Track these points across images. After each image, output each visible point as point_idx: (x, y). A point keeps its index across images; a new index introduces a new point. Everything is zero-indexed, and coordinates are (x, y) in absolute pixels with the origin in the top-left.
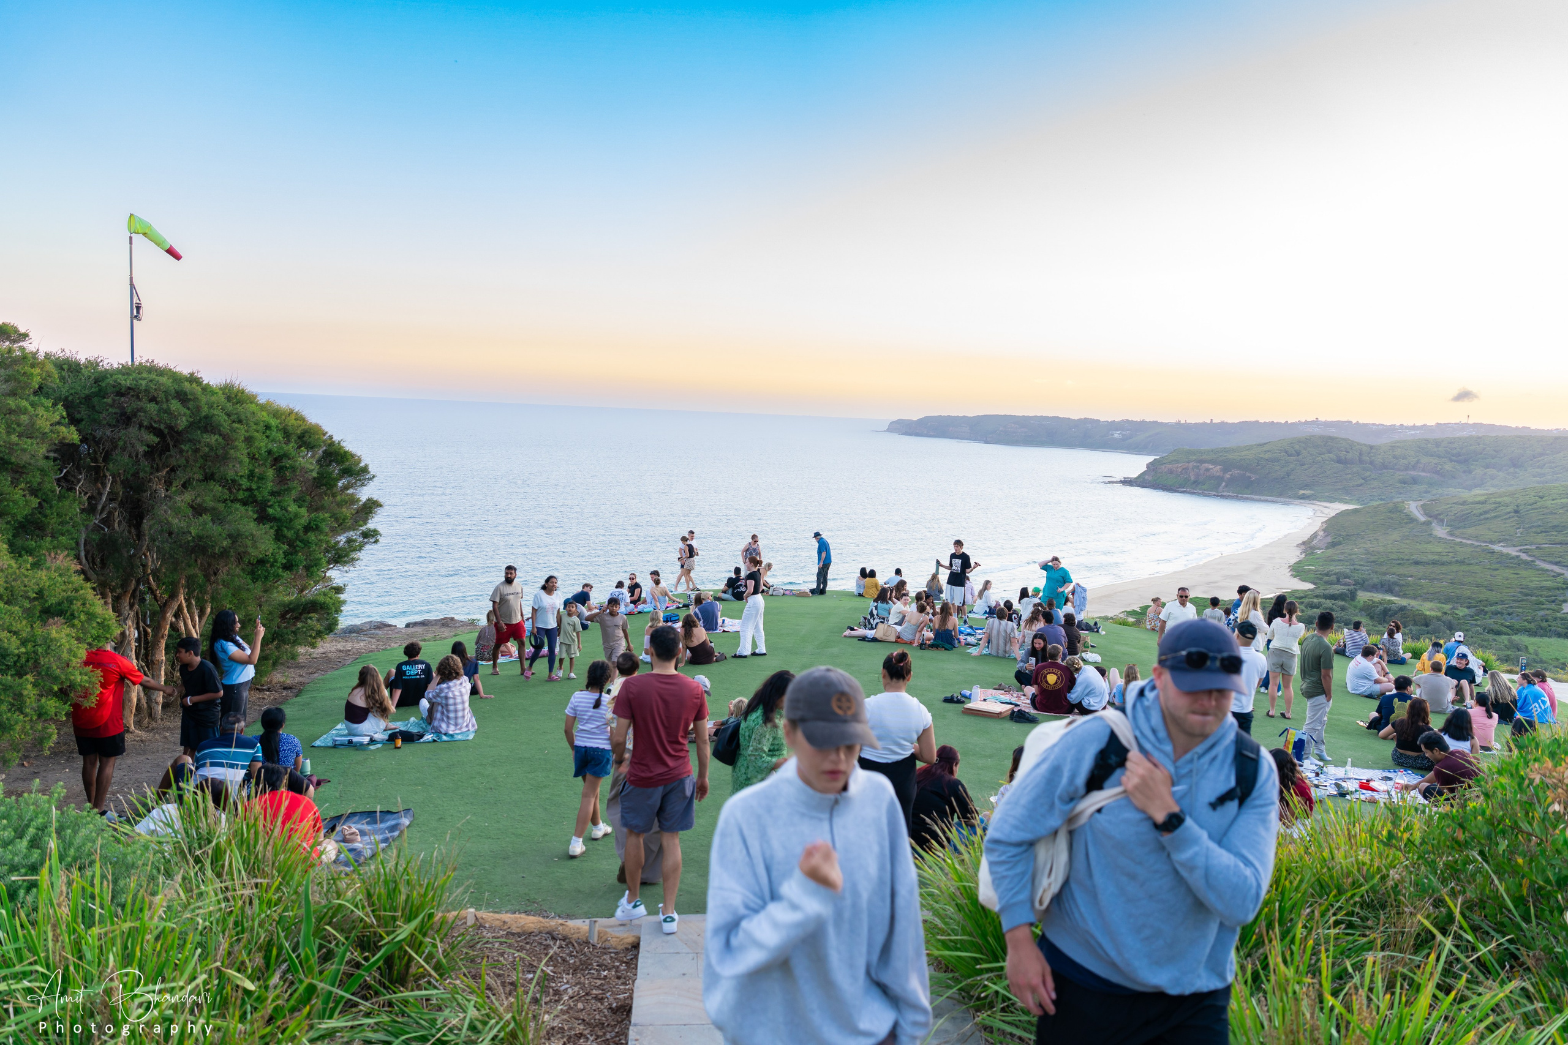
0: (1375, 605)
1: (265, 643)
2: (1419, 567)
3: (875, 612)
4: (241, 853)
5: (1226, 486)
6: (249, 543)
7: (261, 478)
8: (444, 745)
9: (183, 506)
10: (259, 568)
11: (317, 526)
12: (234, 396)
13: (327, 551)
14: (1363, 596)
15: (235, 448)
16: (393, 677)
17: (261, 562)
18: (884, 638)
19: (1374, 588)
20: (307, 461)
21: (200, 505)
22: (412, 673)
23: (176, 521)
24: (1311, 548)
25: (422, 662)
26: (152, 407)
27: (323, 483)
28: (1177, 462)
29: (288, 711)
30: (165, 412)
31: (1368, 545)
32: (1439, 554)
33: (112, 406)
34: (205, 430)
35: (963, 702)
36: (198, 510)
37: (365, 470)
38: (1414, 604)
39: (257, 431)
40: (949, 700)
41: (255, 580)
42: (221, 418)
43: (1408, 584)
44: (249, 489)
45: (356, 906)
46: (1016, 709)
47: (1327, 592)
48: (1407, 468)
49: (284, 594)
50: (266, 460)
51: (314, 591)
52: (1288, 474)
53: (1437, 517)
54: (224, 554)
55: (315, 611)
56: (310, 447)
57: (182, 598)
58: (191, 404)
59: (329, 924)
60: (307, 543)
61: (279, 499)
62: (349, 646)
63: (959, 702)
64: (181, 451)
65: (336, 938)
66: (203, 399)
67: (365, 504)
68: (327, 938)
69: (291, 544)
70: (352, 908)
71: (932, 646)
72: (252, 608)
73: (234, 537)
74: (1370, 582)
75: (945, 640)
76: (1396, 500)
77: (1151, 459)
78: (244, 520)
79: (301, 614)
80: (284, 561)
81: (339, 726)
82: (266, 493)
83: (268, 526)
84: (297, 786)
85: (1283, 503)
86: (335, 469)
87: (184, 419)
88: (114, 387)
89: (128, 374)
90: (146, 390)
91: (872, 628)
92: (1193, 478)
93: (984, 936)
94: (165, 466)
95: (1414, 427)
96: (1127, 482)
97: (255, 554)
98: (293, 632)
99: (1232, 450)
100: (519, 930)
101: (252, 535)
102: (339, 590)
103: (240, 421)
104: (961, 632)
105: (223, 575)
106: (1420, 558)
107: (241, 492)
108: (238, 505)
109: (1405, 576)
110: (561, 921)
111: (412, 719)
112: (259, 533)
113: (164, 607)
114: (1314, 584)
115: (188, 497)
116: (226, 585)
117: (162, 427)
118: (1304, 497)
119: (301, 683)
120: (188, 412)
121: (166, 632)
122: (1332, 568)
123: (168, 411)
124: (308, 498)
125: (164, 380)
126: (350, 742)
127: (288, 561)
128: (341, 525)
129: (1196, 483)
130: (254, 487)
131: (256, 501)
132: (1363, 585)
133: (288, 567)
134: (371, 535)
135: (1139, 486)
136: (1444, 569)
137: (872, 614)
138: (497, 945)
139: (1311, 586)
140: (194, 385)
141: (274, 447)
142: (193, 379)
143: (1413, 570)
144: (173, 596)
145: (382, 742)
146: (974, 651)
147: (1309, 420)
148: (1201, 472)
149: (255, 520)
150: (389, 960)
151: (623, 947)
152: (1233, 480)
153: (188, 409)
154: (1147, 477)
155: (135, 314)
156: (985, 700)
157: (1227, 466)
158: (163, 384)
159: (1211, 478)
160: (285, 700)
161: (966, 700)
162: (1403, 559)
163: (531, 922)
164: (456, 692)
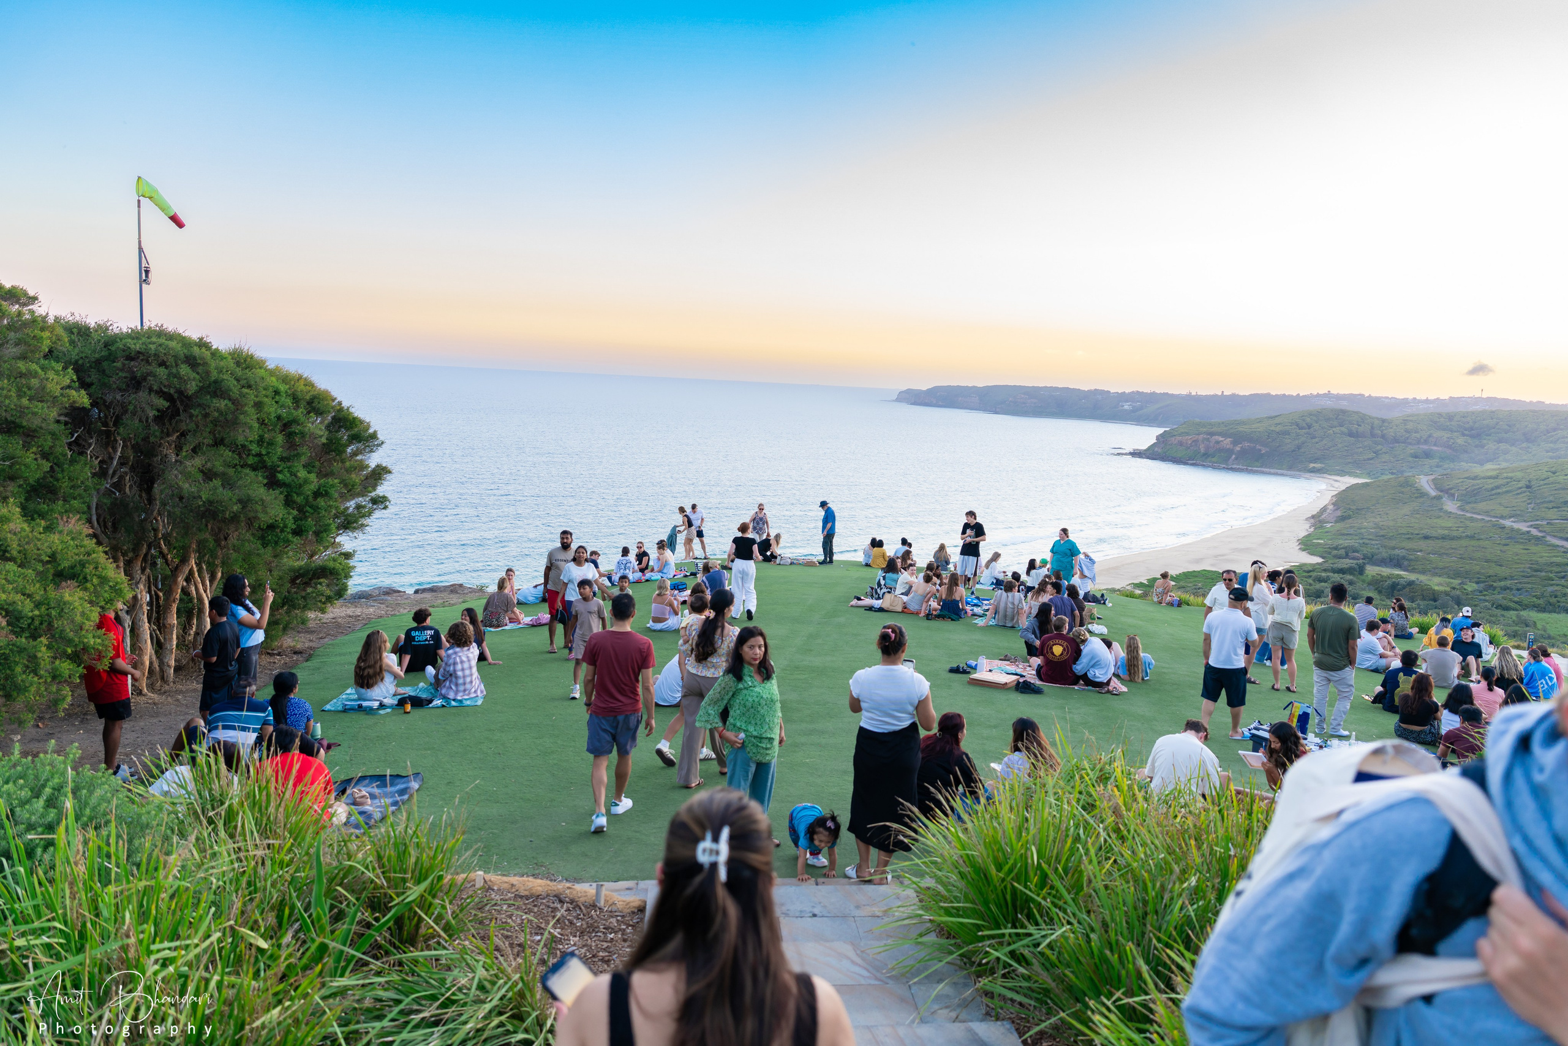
0: (1383, 579)
1: (274, 608)
2: (1429, 541)
3: (882, 582)
4: (253, 815)
5: (1236, 459)
6: (259, 508)
7: (271, 443)
8: (455, 711)
9: (194, 471)
10: (269, 533)
11: (326, 491)
12: (243, 362)
13: (336, 516)
14: (1371, 571)
15: (245, 413)
16: (402, 643)
17: (271, 527)
18: (891, 608)
19: (1383, 562)
20: (316, 427)
21: (210, 470)
22: (420, 639)
23: (186, 486)
24: (1320, 522)
25: (431, 628)
26: (162, 372)
27: (332, 449)
28: (1187, 434)
29: (301, 675)
30: (175, 376)
31: (1378, 519)
32: (1449, 528)
33: (122, 370)
34: (215, 395)
35: (969, 673)
36: (208, 475)
37: (374, 436)
38: (1422, 578)
39: (267, 396)
40: (955, 670)
41: (265, 545)
42: (231, 383)
43: (1417, 559)
44: (259, 455)
45: (367, 868)
46: (1021, 680)
47: (1335, 566)
48: (1419, 442)
49: (294, 560)
50: (276, 426)
51: (324, 557)
52: (1299, 448)
53: (1448, 492)
54: (234, 519)
55: (325, 576)
56: (319, 413)
57: (193, 562)
58: (200, 369)
59: (340, 885)
60: (316, 509)
61: (289, 464)
62: (358, 611)
63: (965, 672)
64: (191, 416)
65: (347, 899)
66: (213, 364)
67: (374, 470)
68: (339, 898)
69: (301, 510)
70: (363, 869)
71: (938, 617)
72: (263, 573)
73: (245, 502)
74: (1379, 557)
75: (950, 611)
76: (1406, 474)
77: (1160, 431)
78: (254, 485)
79: (311, 579)
80: (294, 527)
81: (349, 691)
82: (275, 459)
83: (277, 492)
84: (308, 749)
86: (344, 435)
87: (194, 383)
88: (124, 351)
89: (137, 338)
90: (155, 355)
91: (879, 598)
92: (1202, 450)
93: (986, 903)
94: (175, 430)
95: (1427, 401)
96: (1136, 454)
97: (265, 519)
98: (304, 598)
100: (527, 893)
101: (262, 500)
102: (348, 556)
103: (249, 387)
104: (968, 603)
105: (233, 539)
106: (1434, 534)
107: (251, 457)
108: (247, 471)
109: (1414, 550)
110: (568, 885)
111: (422, 684)
112: (269, 498)
113: (175, 571)
114: (1323, 557)
115: (198, 461)
116: (236, 549)
117: (172, 391)
118: (1314, 471)
119: (311, 648)
120: (198, 377)
121: (178, 596)
122: (1341, 542)
123: (177, 376)
124: (317, 464)
125: (173, 344)
126: (360, 706)
127: (298, 526)
128: (350, 491)
129: (1206, 455)
130: (264, 452)
131: (265, 467)
132: (1372, 559)
133: (298, 532)
134: (380, 502)
135: (1148, 458)
136: (1454, 544)
137: (879, 584)
138: (505, 907)
139: (1320, 560)
140: (203, 350)
141: (283, 412)
142: (202, 344)
143: (1423, 544)
144: (184, 560)
145: (391, 707)
146: (980, 622)
147: (1321, 392)
148: (1211, 444)
149: (265, 485)
150: (399, 921)
151: (629, 911)
152: (1243, 453)
153: (198, 373)
154: (1156, 449)
155: (144, 277)
156: (990, 671)
157: (1238, 438)
158: (173, 349)
159: (1221, 450)
160: (295, 664)
161: (972, 671)
162: (1412, 534)
163: (539, 885)
164: (464, 659)
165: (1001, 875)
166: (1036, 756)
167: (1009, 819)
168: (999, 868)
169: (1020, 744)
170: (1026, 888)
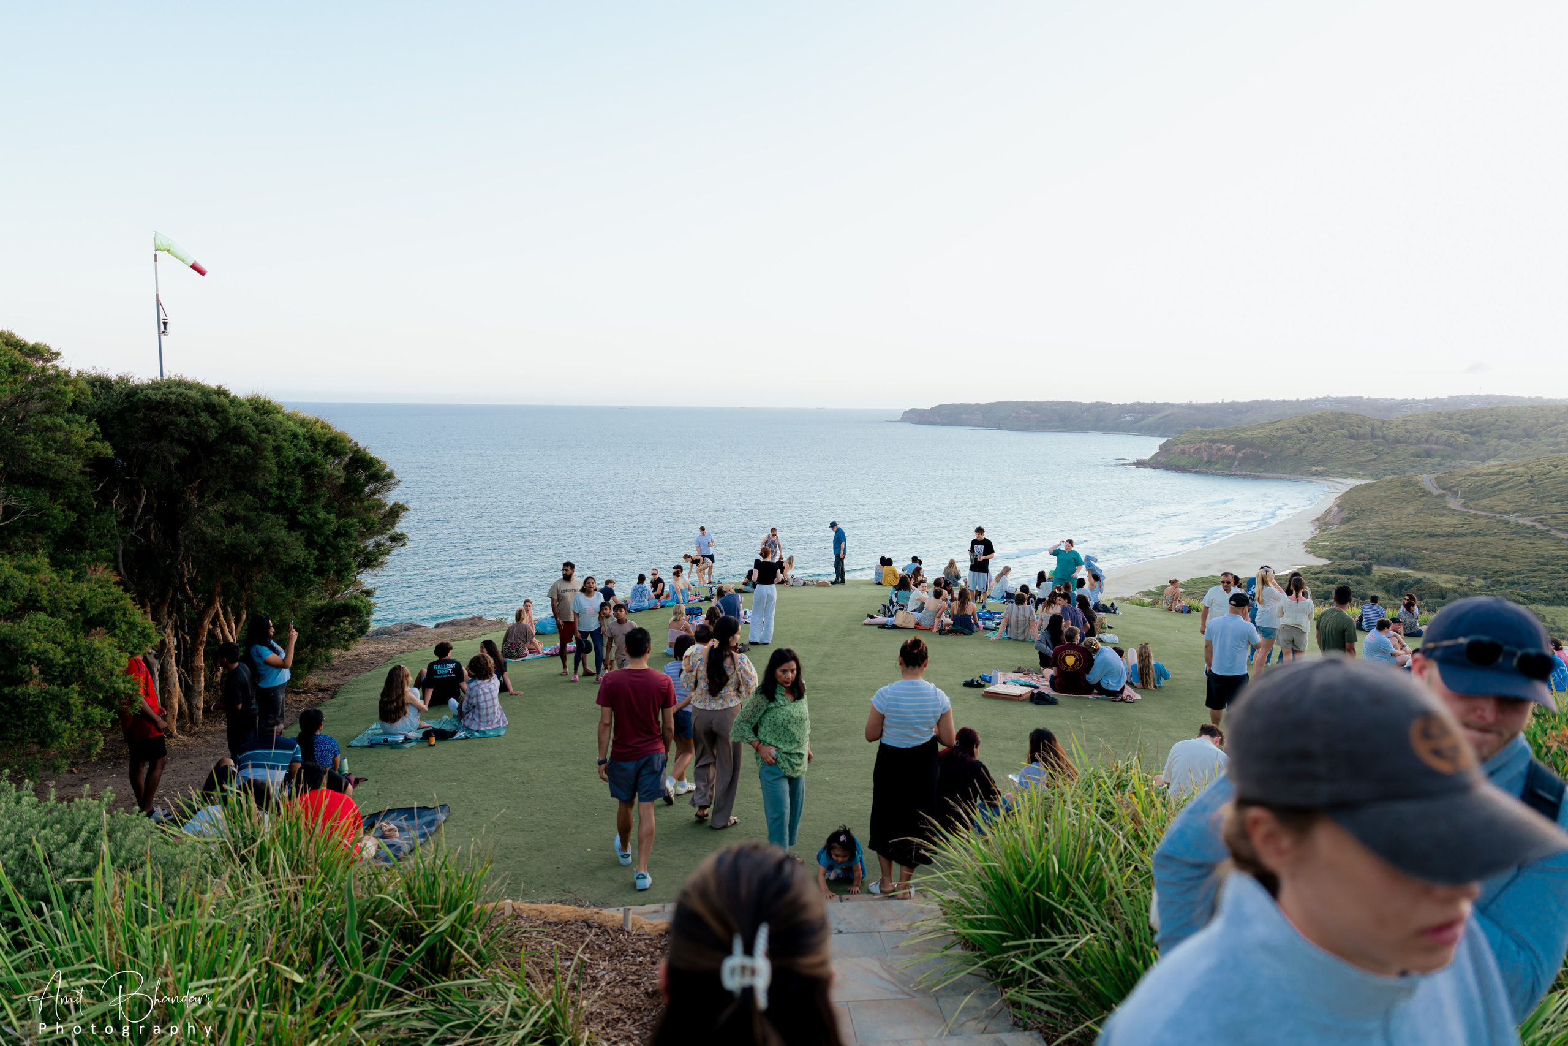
0: (1391, 578)
1: (299, 647)
2: (1434, 539)
3: (895, 600)
4: (284, 851)
5: (1239, 465)
6: (281, 550)
7: (291, 486)
8: (477, 742)
9: (216, 516)
10: (292, 575)
11: (346, 531)
12: (262, 408)
13: (356, 555)
14: (1379, 571)
15: (265, 458)
16: (425, 676)
17: (294, 568)
19: (1390, 562)
20: (334, 468)
21: (232, 514)
22: (443, 672)
23: (210, 530)
24: (1325, 524)
25: (452, 661)
26: (182, 420)
27: (350, 489)
28: (1189, 442)
29: (326, 711)
30: (195, 424)
31: (1383, 519)
32: (1454, 526)
33: (143, 420)
34: (234, 441)
35: (983, 686)
36: (231, 519)
37: (390, 475)
38: (1430, 576)
39: (285, 441)
40: (970, 684)
41: (287, 586)
42: (250, 429)
43: (1423, 558)
44: (279, 498)
45: (398, 900)
46: (1036, 691)
47: (1342, 567)
48: (1419, 442)
49: (317, 600)
50: (294, 469)
51: (345, 595)
52: (1301, 451)
53: (1451, 490)
54: (258, 561)
55: (347, 615)
56: (337, 454)
57: (218, 605)
58: (220, 416)
59: (372, 917)
60: (337, 548)
61: (308, 506)
62: (381, 647)
63: (979, 686)
64: (212, 462)
65: (379, 931)
66: (232, 411)
67: (391, 509)
68: (371, 931)
69: (321, 549)
70: (394, 901)
71: (951, 632)
72: (286, 613)
73: (267, 544)
74: (1386, 556)
75: (963, 625)
76: (1409, 474)
77: (1163, 440)
78: (275, 527)
79: (333, 618)
80: (315, 567)
81: (374, 726)
82: (295, 501)
83: (299, 533)
84: (336, 784)
85: (1297, 481)
86: (361, 475)
87: (214, 431)
88: (145, 401)
89: (158, 389)
90: (175, 404)
92: (1205, 458)
93: (1010, 914)
94: (197, 477)
95: (1426, 401)
96: (1140, 464)
97: (287, 560)
98: (327, 636)
99: (1245, 430)
100: (555, 919)
101: (283, 542)
102: (368, 593)
103: (268, 431)
104: (979, 617)
105: (257, 581)
106: (1439, 530)
107: (271, 501)
108: (269, 514)
109: (1420, 549)
110: (596, 910)
112: (290, 540)
113: (201, 614)
114: (1330, 559)
115: (220, 507)
116: (260, 591)
117: (193, 439)
118: (1318, 474)
119: (336, 685)
120: (217, 424)
121: (204, 639)
122: (1347, 543)
123: (197, 424)
124: (336, 504)
125: (192, 393)
126: (386, 741)
127: (320, 566)
128: (369, 529)
129: (1209, 463)
130: (284, 495)
131: (286, 509)
132: (1378, 559)
133: (320, 572)
134: (398, 539)
135: (1152, 467)
136: (1459, 541)
137: (891, 602)
138: (534, 934)
139: (1327, 562)
140: (222, 397)
141: (302, 455)
142: (221, 392)
143: (1428, 542)
144: (210, 604)
145: (416, 740)
147: (1320, 397)
148: (1214, 452)
149: (286, 527)
150: (431, 950)
151: (657, 934)
152: (1245, 459)
153: (217, 421)
154: (1160, 459)
155: (162, 329)
156: (1004, 683)
157: (1240, 445)
158: (192, 398)
159: (1223, 457)
160: (321, 701)
161: (986, 684)
162: (1417, 533)
163: (567, 911)
164: (487, 690)
165: (1024, 885)
166: (1053, 766)
167: (1028, 830)
168: (1021, 879)
169: (1036, 755)
170: (1048, 896)
